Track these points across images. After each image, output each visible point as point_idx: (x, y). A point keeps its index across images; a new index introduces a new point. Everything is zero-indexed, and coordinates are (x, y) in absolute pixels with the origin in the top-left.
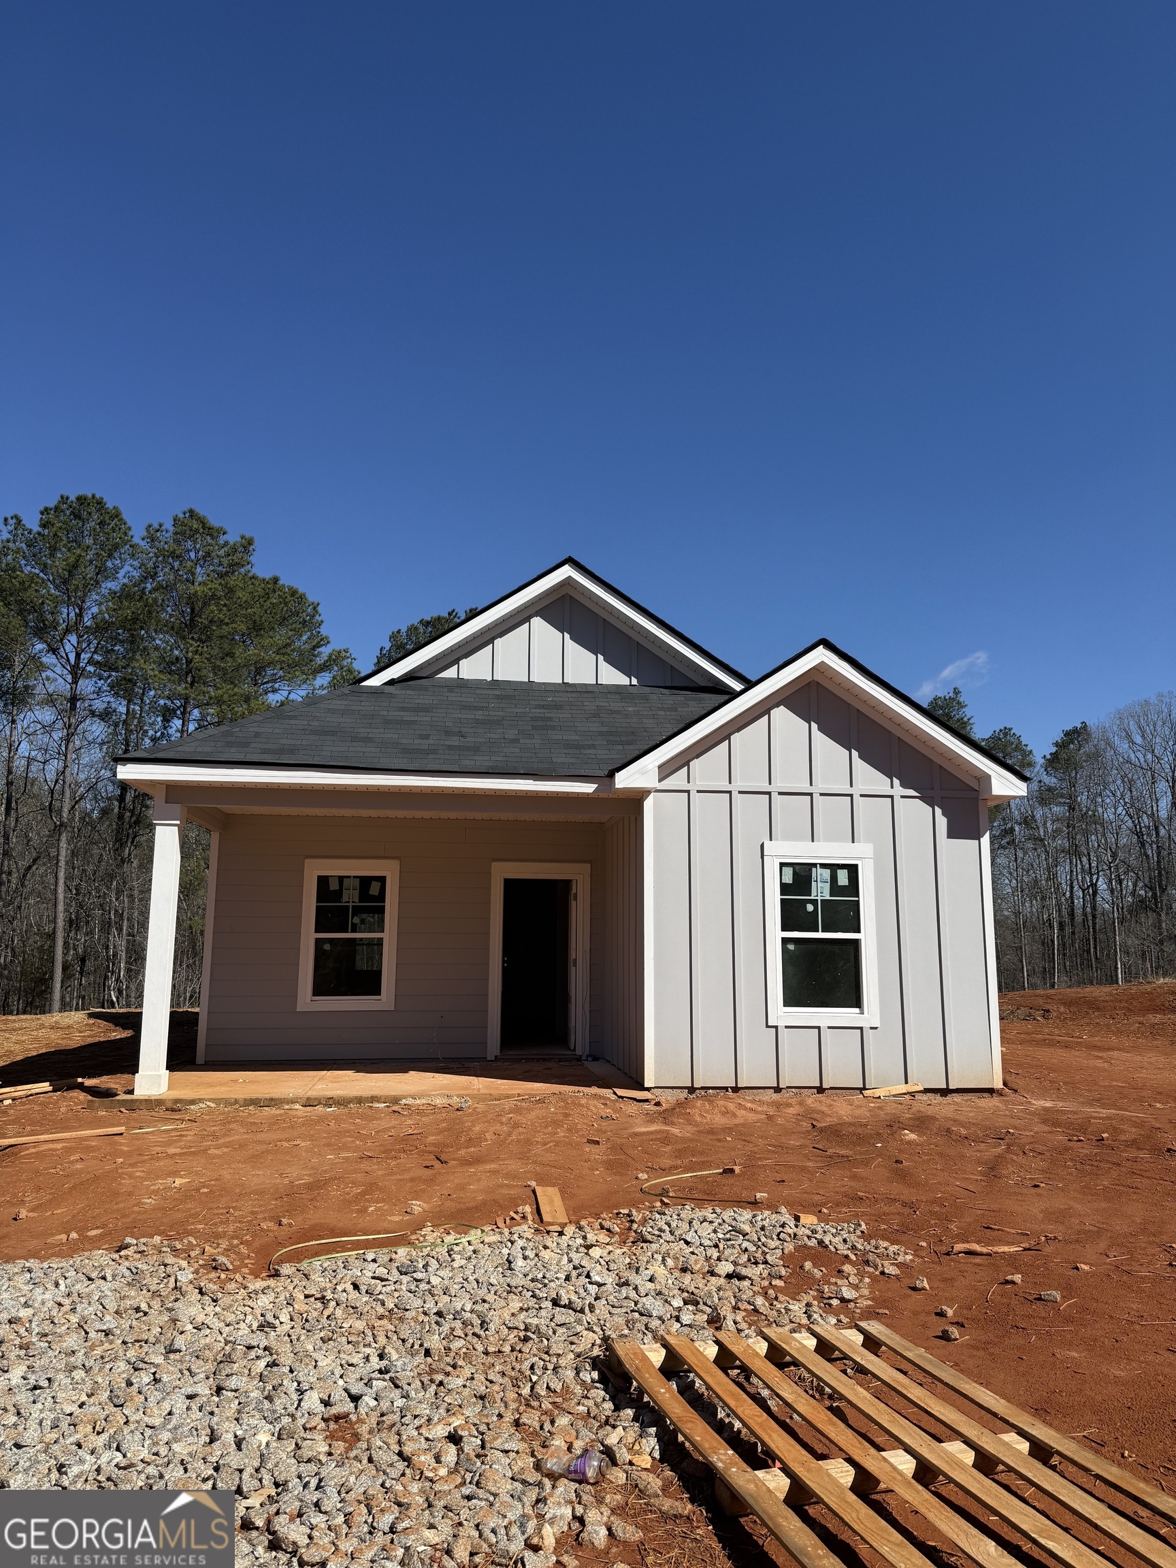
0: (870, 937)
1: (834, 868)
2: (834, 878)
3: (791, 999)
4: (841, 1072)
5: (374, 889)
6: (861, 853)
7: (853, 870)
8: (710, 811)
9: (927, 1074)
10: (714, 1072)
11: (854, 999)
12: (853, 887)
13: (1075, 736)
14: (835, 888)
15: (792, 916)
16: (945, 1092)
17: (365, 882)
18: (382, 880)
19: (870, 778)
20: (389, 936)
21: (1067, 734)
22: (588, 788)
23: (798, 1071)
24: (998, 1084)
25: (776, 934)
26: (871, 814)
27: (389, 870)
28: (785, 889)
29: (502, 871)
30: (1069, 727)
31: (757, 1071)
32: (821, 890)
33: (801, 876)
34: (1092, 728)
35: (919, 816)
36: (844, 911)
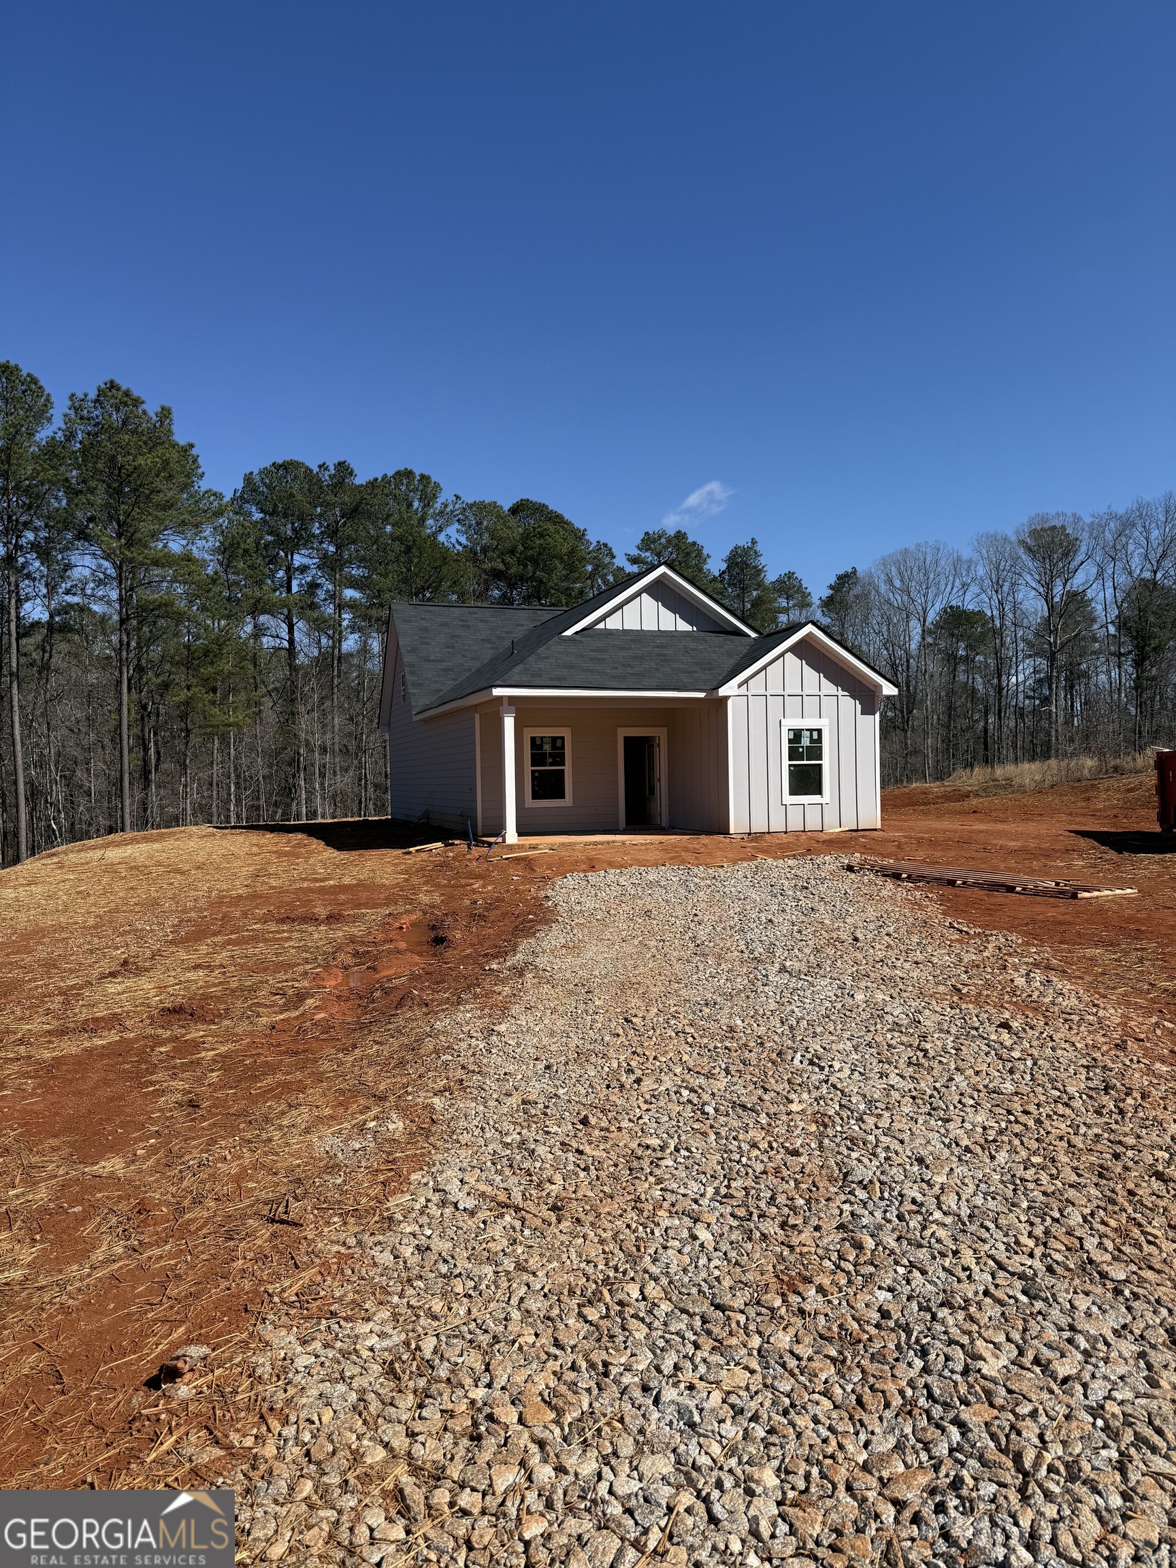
0: (826, 763)
1: (811, 731)
2: (811, 735)
3: (793, 792)
4: (813, 823)
5: (559, 743)
6: (823, 723)
7: (819, 731)
8: (757, 705)
9: (850, 824)
10: (759, 826)
11: (818, 791)
12: (820, 740)
13: (845, 580)
14: (812, 741)
15: (793, 754)
16: (857, 830)
17: (554, 739)
18: (563, 738)
19: (828, 687)
20: (568, 769)
21: (840, 578)
22: (702, 695)
23: (795, 824)
24: (879, 826)
25: (786, 762)
26: (830, 704)
27: (565, 733)
28: (790, 741)
29: (623, 733)
30: (841, 572)
31: (777, 825)
32: (805, 742)
33: (797, 735)
34: (860, 573)
35: (849, 705)
36: (815, 751)
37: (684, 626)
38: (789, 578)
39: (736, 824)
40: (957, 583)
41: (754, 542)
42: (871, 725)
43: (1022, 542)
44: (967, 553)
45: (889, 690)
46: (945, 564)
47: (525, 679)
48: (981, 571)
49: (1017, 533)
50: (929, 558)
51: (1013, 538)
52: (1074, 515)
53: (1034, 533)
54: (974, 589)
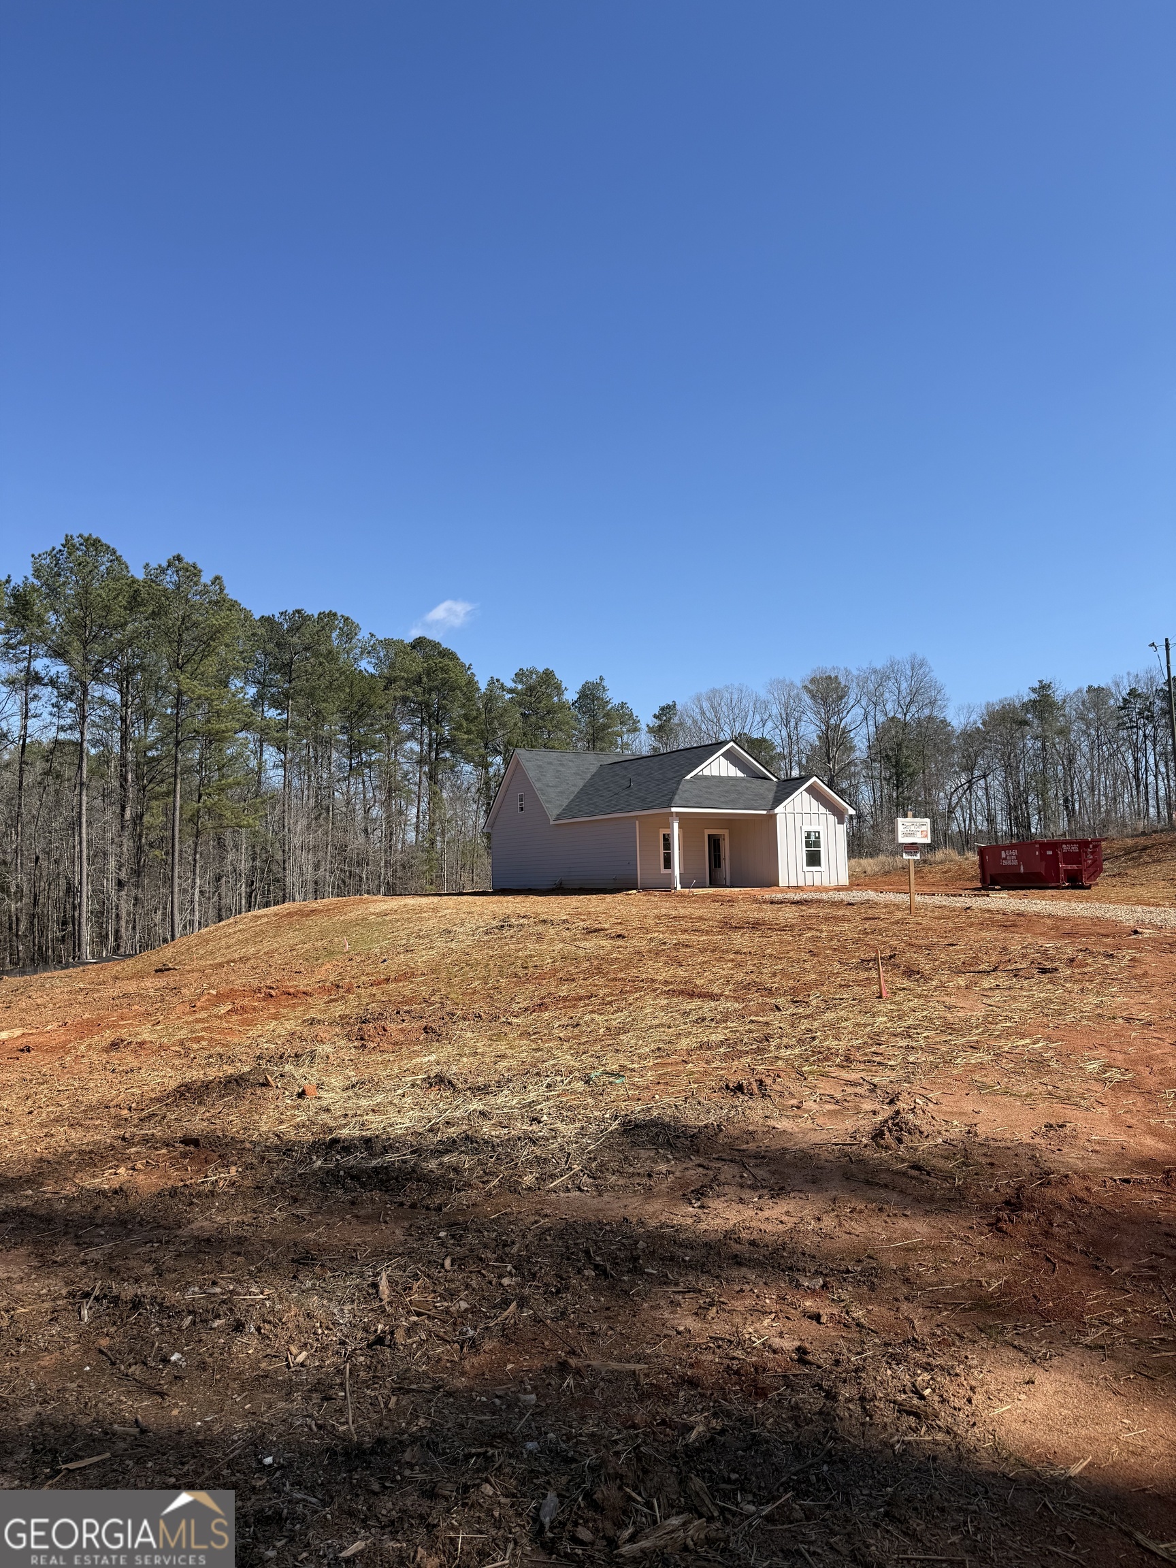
0: (823, 850)
1: (815, 832)
2: (815, 835)
3: (808, 865)
4: (817, 883)
6: (821, 829)
7: (819, 833)
8: (790, 817)
9: (834, 883)
10: (793, 882)
11: (820, 865)
12: (819, 838)
14: (816, 838)
15: (807, 844)
19: (822, 810)
22: (765, 812)
23: (809, 883)
25: (804, 849)
26: (823, 818)
28: (806, 838)
29: (708, 832)
30: (663, 704)
31: (801, 883)
32: (813, 838)
33: (809, 834)
34: (678, 707)
35: (832, 819)
36: (817, 843)
37: (740, 774)
38: (622, 707)
39: (783, 882)
40: (758, 718)
41: (601, 679)
42: (842, 830)
43: (805, 687)
44: (763, 695)
45: (852, 812)
46: (748, 703)
47: (684, 803)
48: (775, 711)
49: (802, 681)
50: (735, 697)
51: (800, 685)
52: (846, 669)
53: (813, 681)
54: (770, 724)
